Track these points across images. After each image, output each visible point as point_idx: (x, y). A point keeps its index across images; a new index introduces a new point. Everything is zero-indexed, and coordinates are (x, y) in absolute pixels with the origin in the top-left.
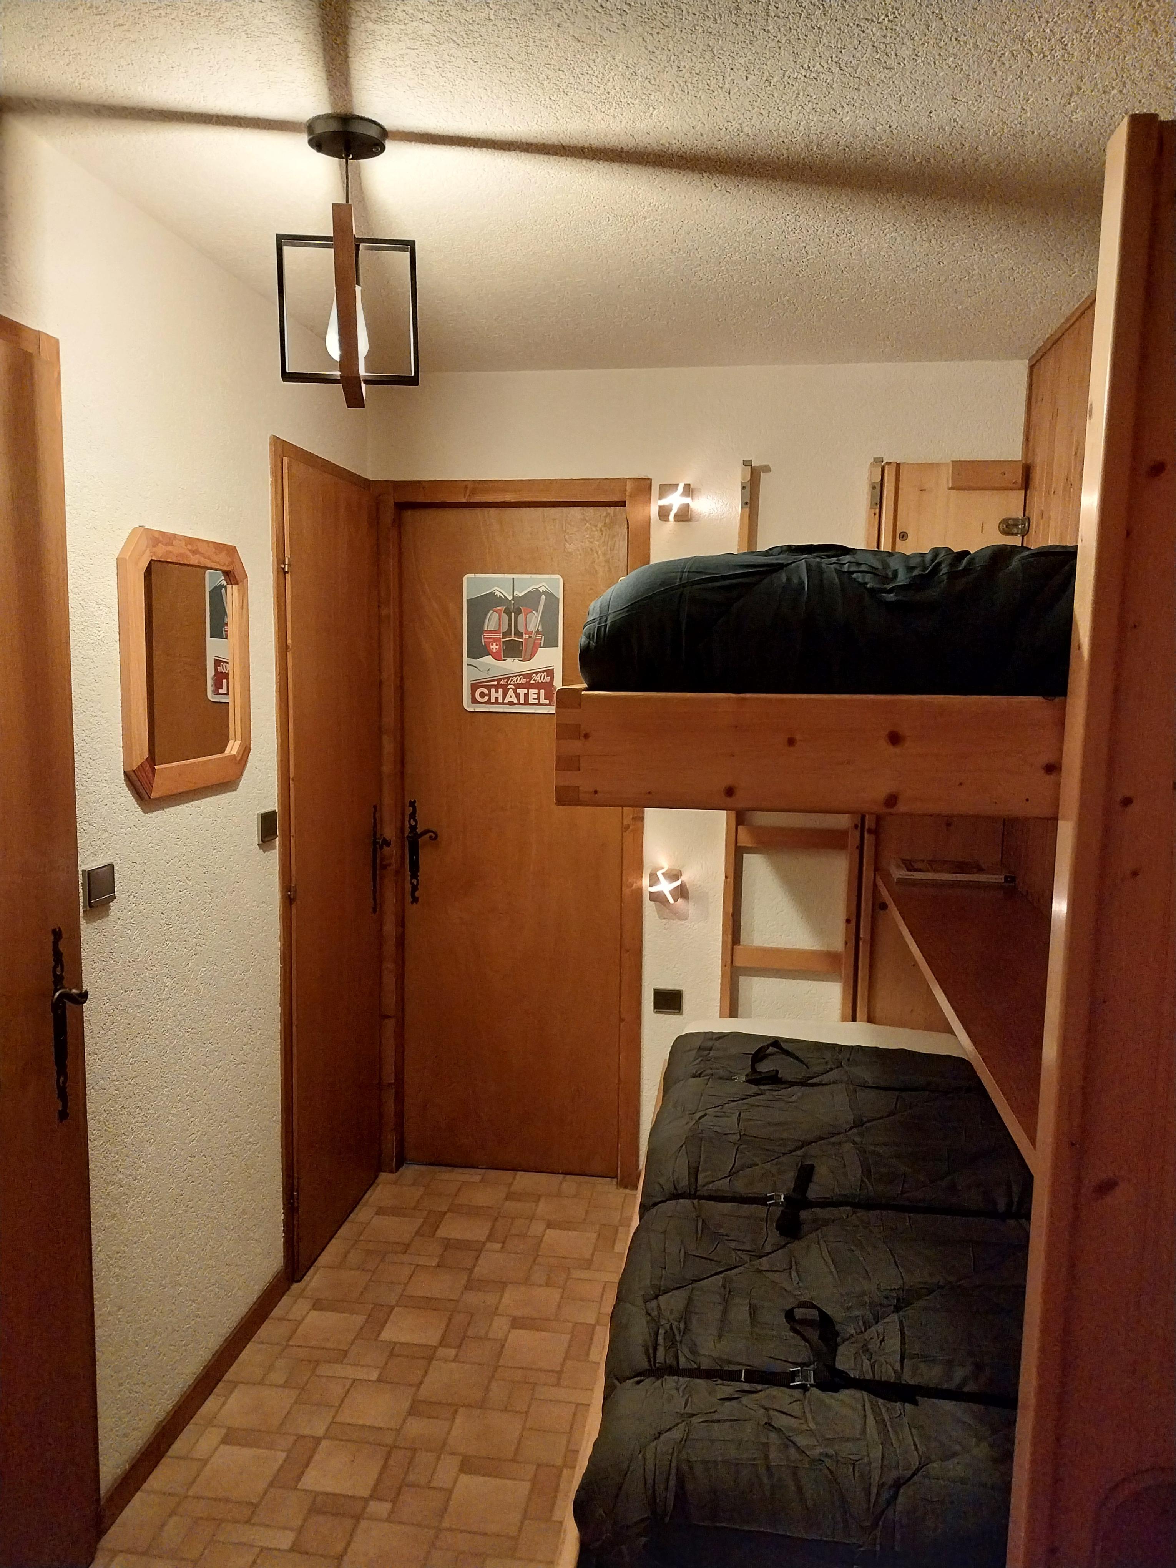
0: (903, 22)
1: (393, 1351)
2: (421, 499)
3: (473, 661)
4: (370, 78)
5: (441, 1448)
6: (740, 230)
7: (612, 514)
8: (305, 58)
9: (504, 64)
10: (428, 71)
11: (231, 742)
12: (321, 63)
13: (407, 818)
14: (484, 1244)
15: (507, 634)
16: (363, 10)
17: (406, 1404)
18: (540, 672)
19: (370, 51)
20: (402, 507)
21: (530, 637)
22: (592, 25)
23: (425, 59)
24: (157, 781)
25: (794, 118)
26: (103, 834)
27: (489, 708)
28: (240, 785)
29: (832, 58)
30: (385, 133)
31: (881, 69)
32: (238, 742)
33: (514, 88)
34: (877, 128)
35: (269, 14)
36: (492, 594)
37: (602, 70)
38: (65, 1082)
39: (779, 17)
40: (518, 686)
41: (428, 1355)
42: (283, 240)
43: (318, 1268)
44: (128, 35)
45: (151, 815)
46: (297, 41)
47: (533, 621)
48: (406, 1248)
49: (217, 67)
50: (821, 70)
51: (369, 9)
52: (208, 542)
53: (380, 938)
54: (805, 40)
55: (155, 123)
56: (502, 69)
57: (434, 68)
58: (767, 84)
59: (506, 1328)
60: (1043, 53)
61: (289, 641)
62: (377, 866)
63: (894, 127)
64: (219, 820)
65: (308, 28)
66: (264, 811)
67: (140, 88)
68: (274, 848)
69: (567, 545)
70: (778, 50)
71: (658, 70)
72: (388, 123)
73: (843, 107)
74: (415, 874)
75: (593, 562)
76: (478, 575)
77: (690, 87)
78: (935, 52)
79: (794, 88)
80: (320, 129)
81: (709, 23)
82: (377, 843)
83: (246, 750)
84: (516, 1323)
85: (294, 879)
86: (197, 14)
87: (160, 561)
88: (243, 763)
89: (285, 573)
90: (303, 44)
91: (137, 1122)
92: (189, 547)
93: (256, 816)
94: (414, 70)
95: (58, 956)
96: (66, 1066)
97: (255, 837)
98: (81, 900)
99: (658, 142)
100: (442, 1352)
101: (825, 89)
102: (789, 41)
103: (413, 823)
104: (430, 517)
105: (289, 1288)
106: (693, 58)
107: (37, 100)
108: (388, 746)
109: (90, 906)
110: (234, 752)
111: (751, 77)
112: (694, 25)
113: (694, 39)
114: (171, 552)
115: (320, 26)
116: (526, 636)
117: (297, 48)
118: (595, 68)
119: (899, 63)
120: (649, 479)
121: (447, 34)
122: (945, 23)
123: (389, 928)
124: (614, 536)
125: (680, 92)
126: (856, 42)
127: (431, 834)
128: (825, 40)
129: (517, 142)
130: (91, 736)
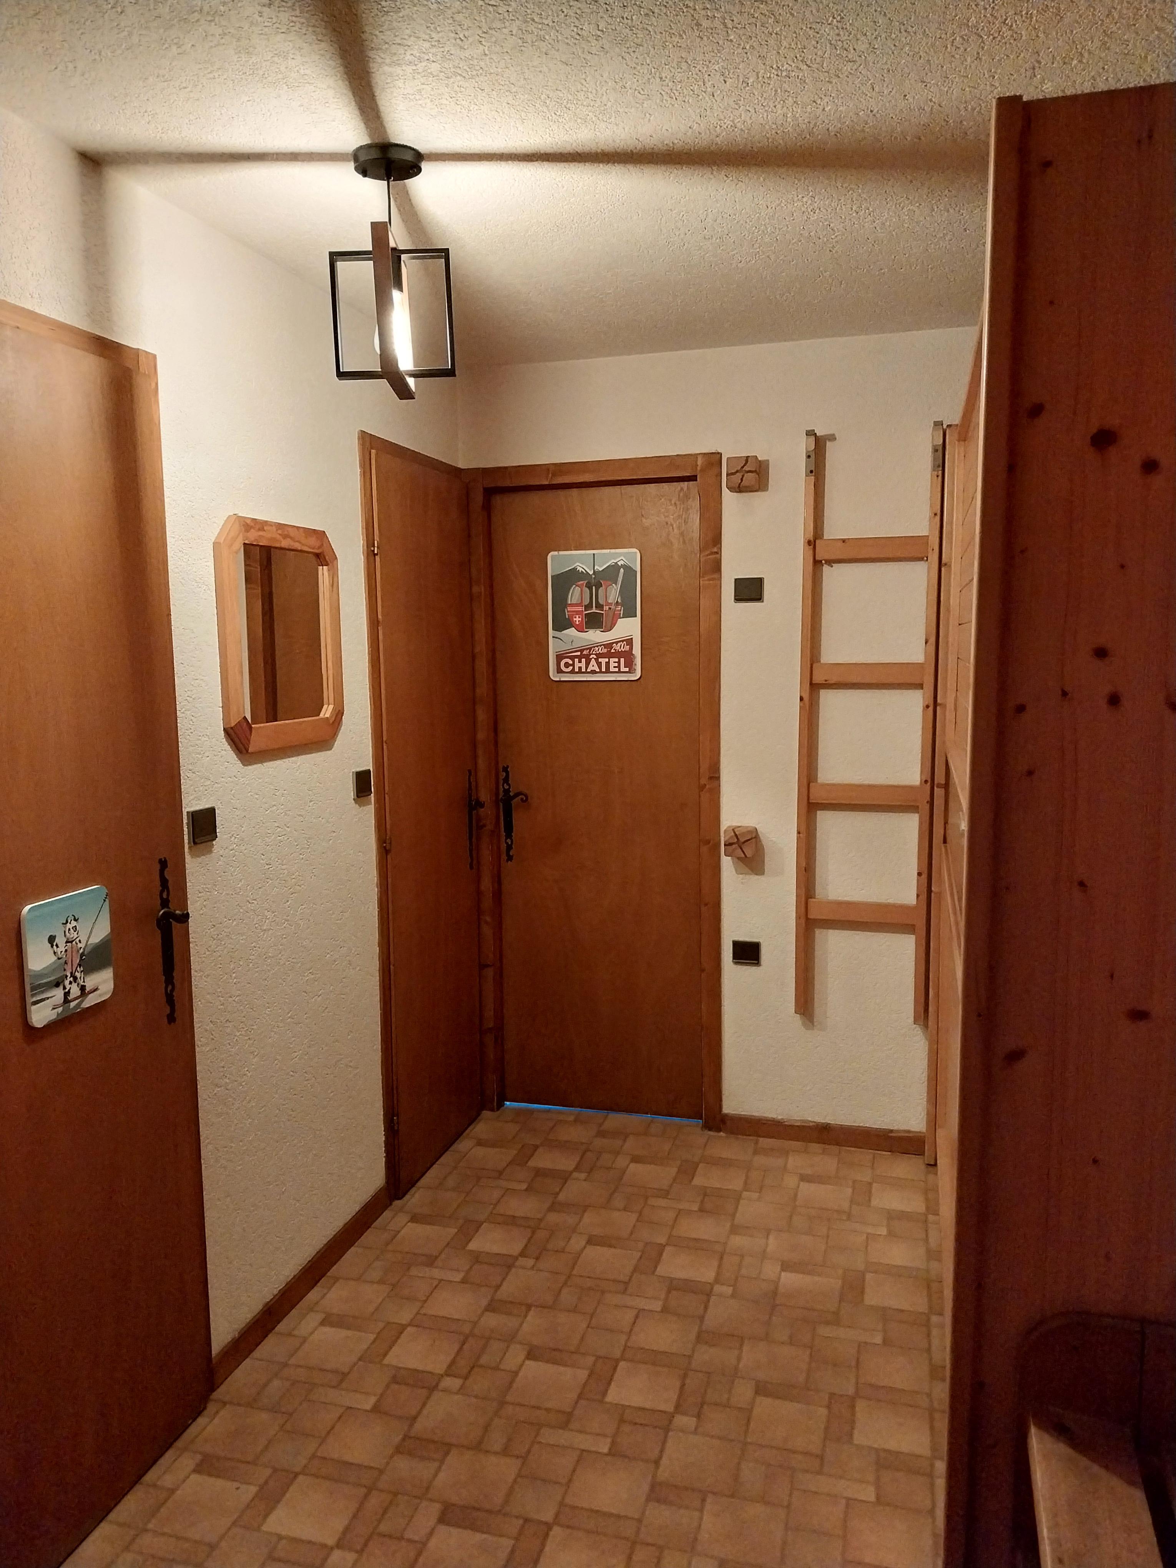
0: (851, 22)
1: (477, 1258)
2: (508, 483)
3: (557, 634)
4: (397, 111)
5: (510, 1338)
6: (762, 214)
7: (685, 489)
8: (340, 100)
9: (507, 89)
10: (444, 101)
11: (325, 707)
12: (353, 103)
13: (501, 782)
14: (571, 1173)
15: (588, 607)
16: (377, 57)
17: (484, 1302)
18: (620, 641)
19: (392, 90)
20: (490, 492)
21: (610, 608)
22: (575, 50)
23: (439, 91)
24: (254, 737)
25: (779, 112)
26: (205, 782)
27: (573, 677)
28: (335, 745)
29: (796, 57)
30: (419, 157)
31: (845, 63)
32: (331, 707)
33: (522, 108)
34: (860, 114)
35: (302, 68)
36: (575, 569)
37: (594, 86)
38: (173, 990)
39: (737, 28)
40: (599, 656)
41: (507, 1263)
42: (335, 257)
43: (419, 1188)
44: (192, 95)
45: (250, 767)
46: (329, 87)
47: (612, 594)
48: (500, 1174)
49: (269, 114)
50: (790, 68)
51: (383, 56)
52: (298, 528)
53: (479, 892)
54: (767, 45)
55: (227, 164)
56: (507, 94)
57: (448, 98)
58: (745, 85)
59: (583, 1243)
60: (992, 35)
61: (380, 617)
62: (474, 828)
63: (875, 111)
64: (315, 776)
65: (336, 76)
66: (359, 769)
67: (209, 137)
68: (369, 803)
69: (644, 520)
70: (745, 55)
71: (644, 81)
72: (421, 147)
73: (821, 98)
74: (509, 835)
75: (668, 535)
76: (561, 553)
77: (677, 94)
78: (890, 43)
79: (771, 86)
80: (363, 158)
81: (676, 39)
82: (473, 805)
83: (339, 714)
84: (592, 1241)
85: (388, 832)
86: (243, 74)
87: (253, 545)
88: (336, 724)
89: (375, 555)
90: (334, 89)
91: (240, 1035)
92: (280, 532)
93: (351, 774)
94: (432, 101)
95: (164, 882)
96: (173, 977)
97: (351, 793)
98: (186, 837)
99: (663, 142)
100: (521, 1261)
101: (799, 84)
102: (752, 47)
103: (506, 787)
104: (517, 499)
105: (391, 1204)
106: (671, 69)
107: (128, 153)
108: (482, 715)
109: (195, 843)
110: (327, 715)
111: (729, 81)
112: (664, 42)
113: (667, 53)
114: (263, 536)
115: (346, 73)
116: (606, 608)
117: (331, 93)
118: (587, 85)
119: (860, 56)
120: (718, 453)
121: (452, 70)
122: (890, 19)
123: (487, 884)
124: (688, 509)
125: (669, 99)
126: (814, 42)
127: (523, 796)
128: (785, 43)
129: (537, 154)
130: (193, 697)
